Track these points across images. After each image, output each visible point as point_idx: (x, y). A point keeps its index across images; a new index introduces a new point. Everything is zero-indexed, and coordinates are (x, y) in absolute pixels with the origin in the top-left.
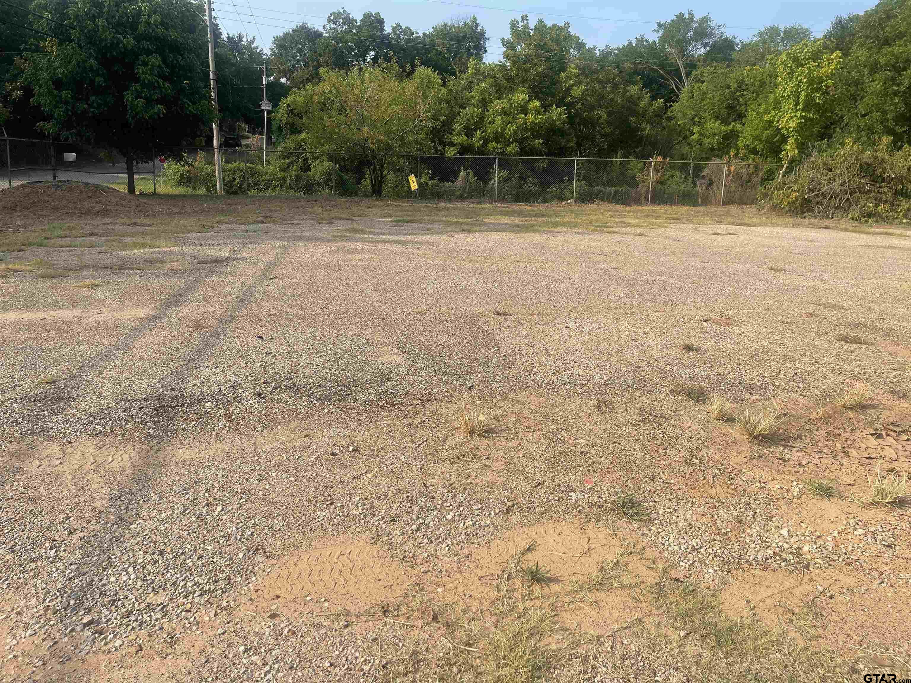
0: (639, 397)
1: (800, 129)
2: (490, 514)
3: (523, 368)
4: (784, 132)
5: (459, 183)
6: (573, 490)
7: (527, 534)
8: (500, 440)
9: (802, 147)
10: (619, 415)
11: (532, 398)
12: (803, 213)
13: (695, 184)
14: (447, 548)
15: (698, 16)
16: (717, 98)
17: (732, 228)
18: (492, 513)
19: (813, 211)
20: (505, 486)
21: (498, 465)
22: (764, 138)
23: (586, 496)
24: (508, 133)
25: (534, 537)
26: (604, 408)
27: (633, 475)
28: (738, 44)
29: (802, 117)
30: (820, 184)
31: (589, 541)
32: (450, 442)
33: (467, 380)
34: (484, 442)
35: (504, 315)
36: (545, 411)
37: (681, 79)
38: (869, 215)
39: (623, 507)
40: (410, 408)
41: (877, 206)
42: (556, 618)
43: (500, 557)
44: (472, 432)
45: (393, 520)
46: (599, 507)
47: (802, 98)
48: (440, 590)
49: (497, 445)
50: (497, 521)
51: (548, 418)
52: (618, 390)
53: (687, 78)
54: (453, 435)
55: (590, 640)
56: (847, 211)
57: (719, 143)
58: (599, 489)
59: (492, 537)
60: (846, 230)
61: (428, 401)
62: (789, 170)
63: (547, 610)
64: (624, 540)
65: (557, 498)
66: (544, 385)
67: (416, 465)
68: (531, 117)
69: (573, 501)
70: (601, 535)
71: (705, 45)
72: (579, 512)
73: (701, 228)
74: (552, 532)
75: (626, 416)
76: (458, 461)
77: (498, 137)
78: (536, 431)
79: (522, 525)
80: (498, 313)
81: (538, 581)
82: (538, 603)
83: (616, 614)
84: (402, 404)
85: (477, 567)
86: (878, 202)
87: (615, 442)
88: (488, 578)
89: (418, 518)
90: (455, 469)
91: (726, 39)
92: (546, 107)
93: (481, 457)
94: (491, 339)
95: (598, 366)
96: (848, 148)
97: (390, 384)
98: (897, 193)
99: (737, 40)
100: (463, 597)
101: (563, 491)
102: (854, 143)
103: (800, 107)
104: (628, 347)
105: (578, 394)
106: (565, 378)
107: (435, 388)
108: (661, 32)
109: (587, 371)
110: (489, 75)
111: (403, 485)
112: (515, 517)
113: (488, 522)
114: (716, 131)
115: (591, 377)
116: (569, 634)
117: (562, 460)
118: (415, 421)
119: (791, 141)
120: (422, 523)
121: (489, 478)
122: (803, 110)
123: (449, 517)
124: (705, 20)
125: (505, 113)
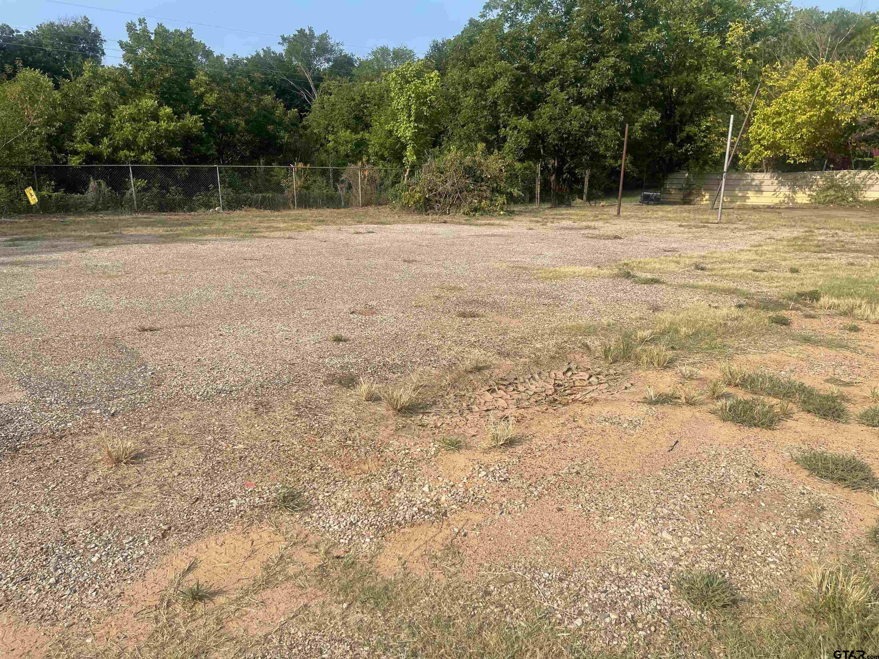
0: (295, 392)
1: (416, 137)
2: (144, 544)
3: (174, 383)
4: (403, 140)
5: (90, 194)
6: (234, 497)
7: (187, 554)
8: (151, 464)
9: (418, 153)
10: (277, 414)
11: (186, 413)
12: (426, 211)
13: (336, 189)
14: (94, 594)
15: (317, 33)
16: (346, 109)
17: (371, 227)
18: (146, 542)
19: (434, 208)
20: (158, 510)
21: (150, 490)
22: (387, 145)
23: (247, 500)
24: (141, 139)
25: (194, 555)
26: (261, 409)
27: (293, 469)
28: (356, 62)
29: (415, 127)
30: (436, 185)
31: (252, 544)
32: (92, 478)
33: (109, 406)
34: (133, 469)
35: (151, 331)
36: (201, 423)
37: (311, 90)
38: (476, 210)
39: (284, 501)
40: (39, 449)
41: (480, 202)
42: (222, 631)
43: (157, 586)
44: (118, 461)
45: (26, 579)
46: (261, 507)
47: (413, 112)
48: (89, 641)
49: (148, 469)
50: (152, 549)
51: (203, 431)
52: (274, 389)
53: (317, 89)
54: (94, 469)
55: (258, 641)
56: (459, 207)
57: (352, 150)
58: (260, 490)
59: (147, 568)
60: (460, 223)
61: (61, 438)
62: (412, 173)
63: (212, 625)
64: (287, 533)
65: (217, 509)
66: (198, 397)
67: (50, 511)
68: (163, 125)
69: (234, 508)
70: (265, 535)
71: (328, 60)
72: (241, 517)
73: (344, 228)
74: (214, 545)
75: (282, 413)
76: (102, 496)
77: (128, 145)
78: (192, 445)
79: (181, 546)
80: (144, 330)
81: (201, 598)
82: (201, 622)
83: (282, 607)
84: (28, 446)
85: (131, 604)
86: (481, 198)
87: (273, 441)
88: (145, 612)
89: (56, 569)
90: (99, 505)
91: (345, 56)
92: (179, 115)
93: (129, 486)
94: (137, 358)
95: (253, 369)
96: (453, 154)
97: (10, 427)
98: (493, 190)
99: (355, 57)
100: (117, 640)
101: (223, 501)
102: (458, 149)
103: (412, 118)
104: (283, 346)
105: (235, 400)
106: (220, 387)
107: (69, 422)
108: (285, 46)
109: (243, 376)
110: (109, 79)
111: (34, 537)
112: (172, 541)
113: (142, 552)
114: (348, 139)
115: (248, 381)
116: (236, 643)
117: (221, 469)
118: (46, 463)
119: (409, 148)
120: (62, 574)
121: (140, 505)
122: (415, 121)
123: (94, 559)
124: (324, 37)
125: (133, 119)
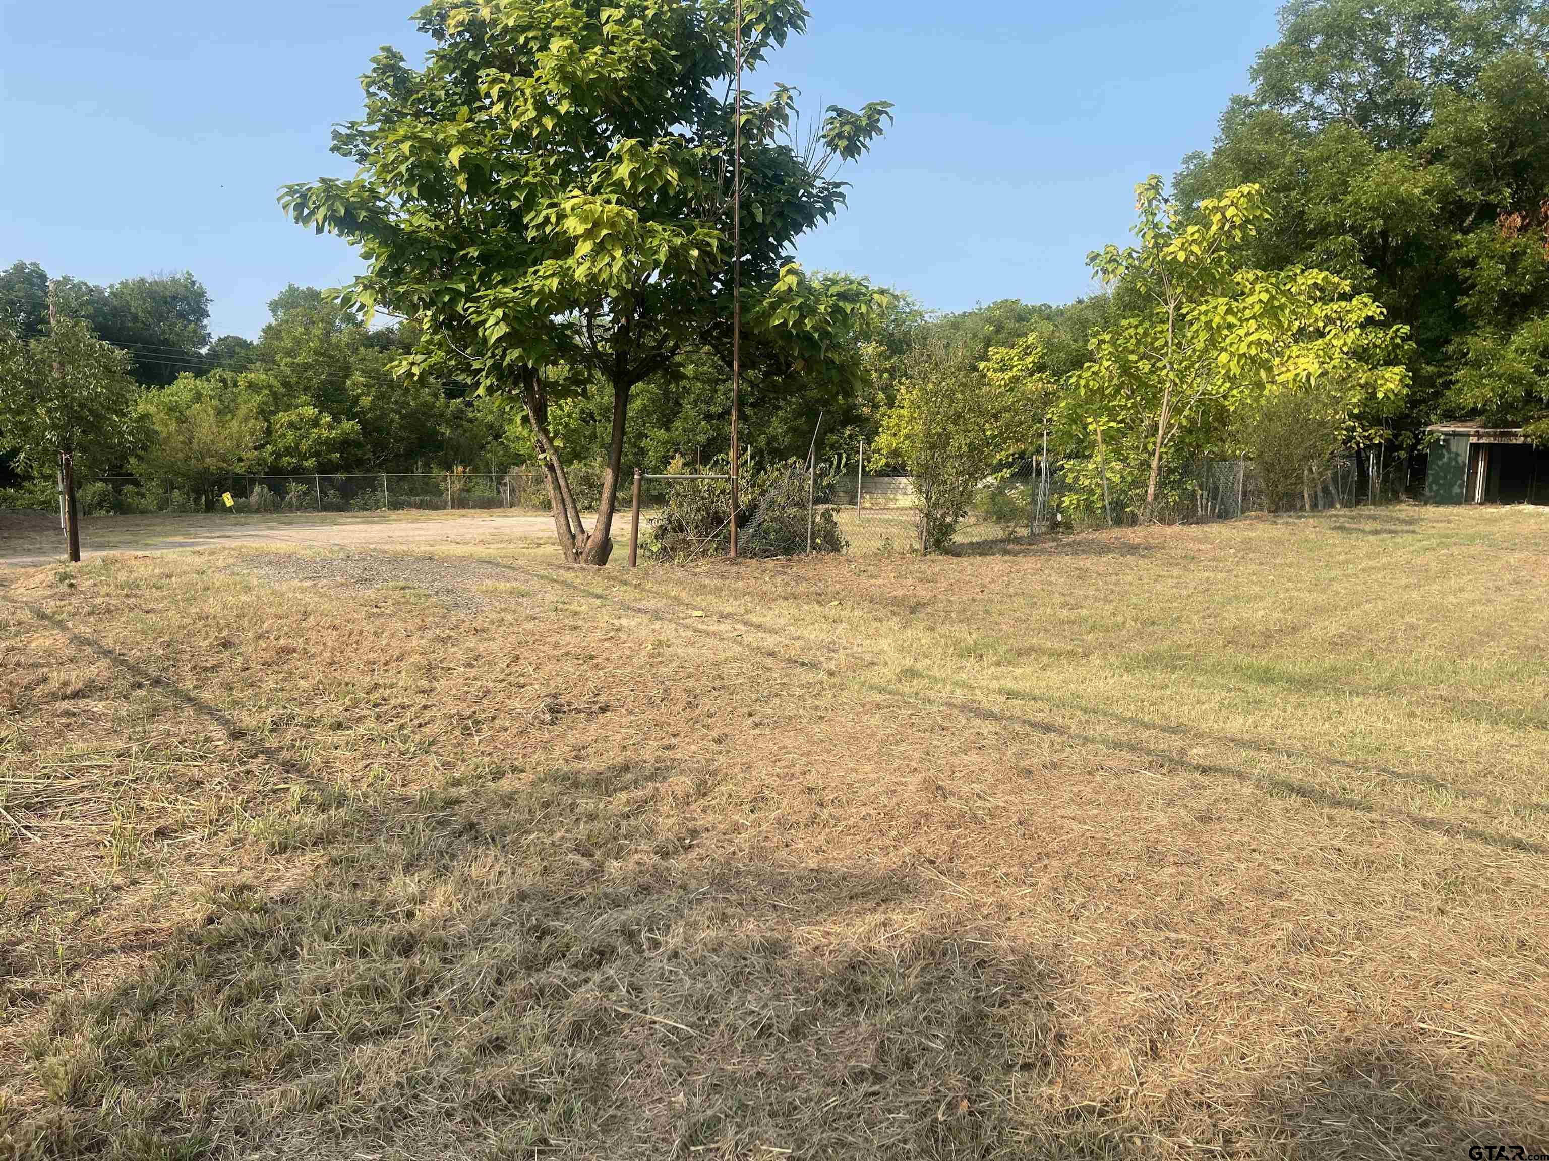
5: (254, 498)
13: (499, 492)
24: (304, 446)
68: (325, 433)
125: (291, 425)
